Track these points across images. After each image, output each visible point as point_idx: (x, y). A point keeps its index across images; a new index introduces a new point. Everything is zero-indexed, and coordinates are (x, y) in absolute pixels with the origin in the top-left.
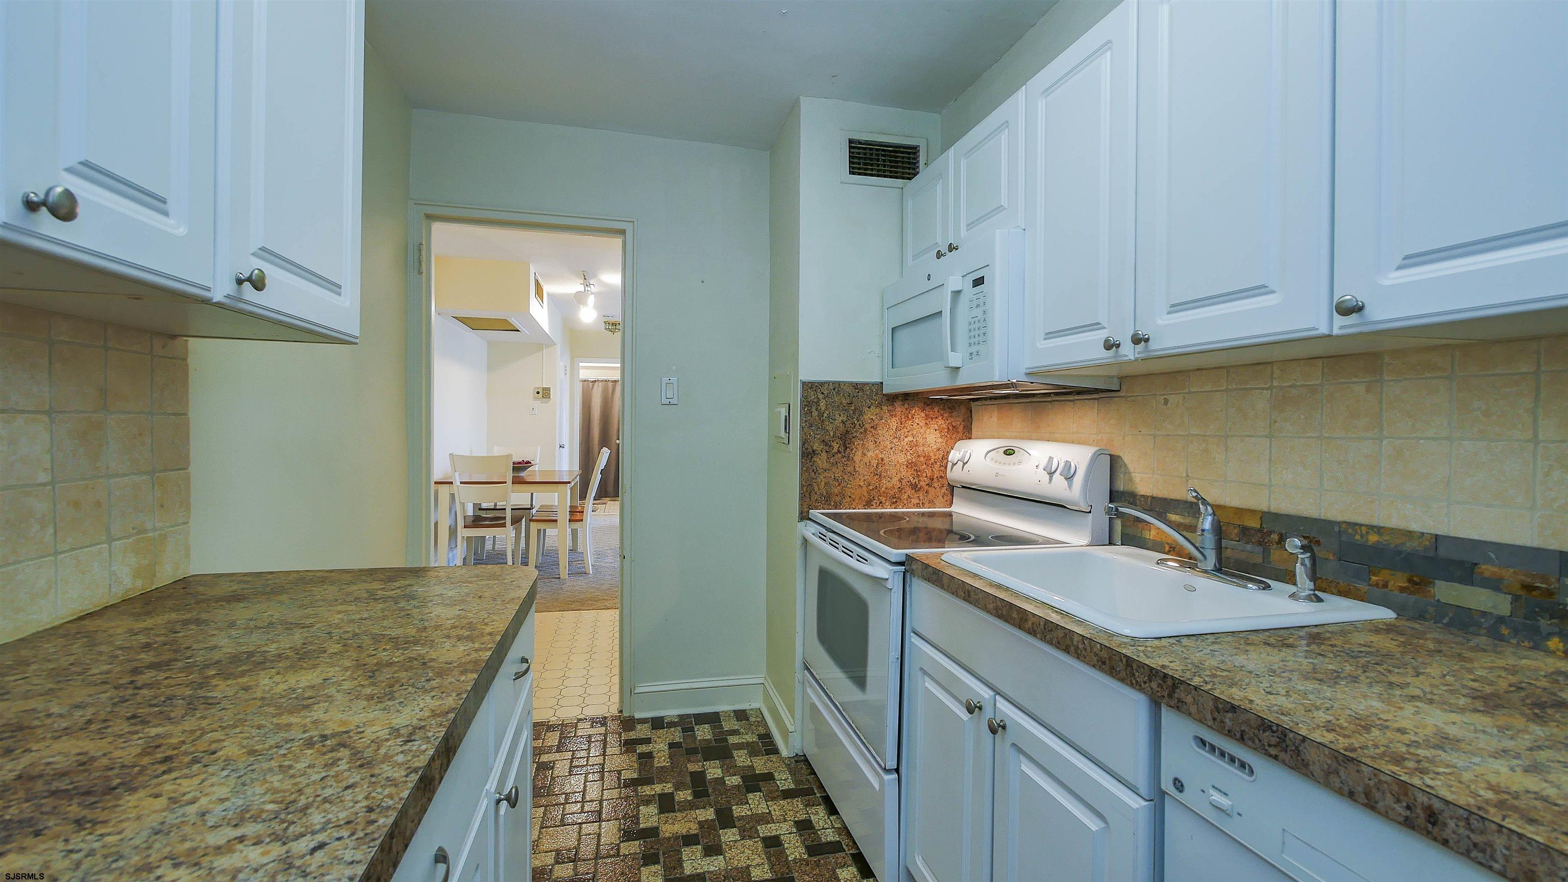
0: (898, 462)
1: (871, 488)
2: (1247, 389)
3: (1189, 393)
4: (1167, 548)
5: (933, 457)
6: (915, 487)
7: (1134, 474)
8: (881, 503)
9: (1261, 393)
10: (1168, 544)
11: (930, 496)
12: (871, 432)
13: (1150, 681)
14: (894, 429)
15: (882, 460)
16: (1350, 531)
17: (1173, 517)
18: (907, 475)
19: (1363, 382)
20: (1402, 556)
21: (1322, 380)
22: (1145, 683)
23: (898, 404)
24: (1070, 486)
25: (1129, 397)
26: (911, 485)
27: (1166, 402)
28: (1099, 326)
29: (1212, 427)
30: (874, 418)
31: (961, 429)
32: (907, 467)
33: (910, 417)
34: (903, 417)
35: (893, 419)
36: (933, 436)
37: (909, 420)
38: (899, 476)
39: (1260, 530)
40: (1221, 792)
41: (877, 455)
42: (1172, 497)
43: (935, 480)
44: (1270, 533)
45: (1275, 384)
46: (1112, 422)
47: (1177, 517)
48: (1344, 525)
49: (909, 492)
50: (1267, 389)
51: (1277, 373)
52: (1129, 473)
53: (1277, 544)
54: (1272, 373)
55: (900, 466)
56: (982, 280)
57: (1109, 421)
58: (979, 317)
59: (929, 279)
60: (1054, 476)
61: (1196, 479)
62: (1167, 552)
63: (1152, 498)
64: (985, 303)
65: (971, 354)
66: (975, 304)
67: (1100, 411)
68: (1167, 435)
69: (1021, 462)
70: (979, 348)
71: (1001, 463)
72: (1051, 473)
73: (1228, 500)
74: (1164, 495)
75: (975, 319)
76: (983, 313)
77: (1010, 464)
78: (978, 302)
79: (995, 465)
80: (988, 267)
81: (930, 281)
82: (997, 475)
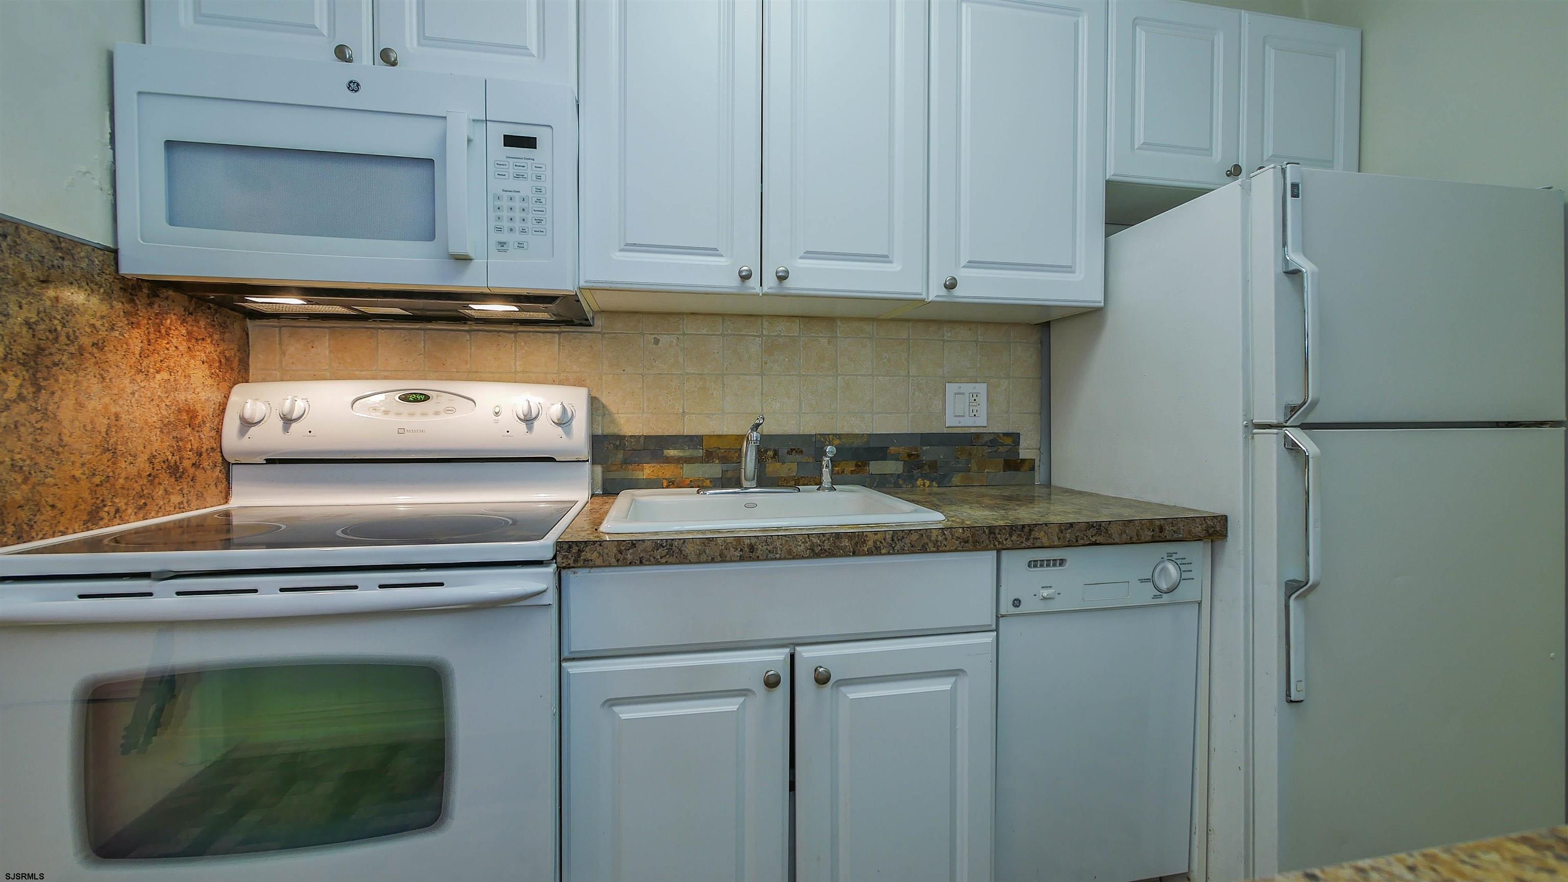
0: (146, 422)
1: (97, 480)
2: (742, 335)
3: (684, 334)
4: (665, 484)
5: (201, 413)
6: (175, 472)
7: (616, 415)
8: (117, 511)
9: (754, 340)
10: (666, 479)
11: (198, 487)
12: (92, 354)
13: (1011, 536)
14: (137, 352)
15: (117, 417)
16: (822, 439)
17: (671, 453)
18: (160, 444)
19: (826, 337)
20: (853, 450)
21: (800, 333)
22: (1006, 539)
23: (142, 299)
24: (568, 433)
26: (169, 467)
27: (657, 342)
28: (717, 252)
29: (710, 366)
30: (98, 324)
31: (235, 364)
32: (162, 432)
33: (163, 331)
34: (152, 330)
35: (136, 333)
36: (200, 374)
37: (161, 337)
38: (148, 451)
40: (1047, 587)
41: (106, 407)
42: (666, 433)
43: (204, 455)
44: (766, 451)
45: (765, 333)
47: (676, 452)
48: (819, 436)
49: (166, 479)
50: (759, 336)
52: (610, 414)
53: (772, 458)
54: (762, 325)
55: (150, 431)
56: (529, 143)
57: (578, 358)
58: (523, 194)
59: (353, 90)
60: (536, 424)
61: (693, 414)
62: (667, 487)
63: (646, 437)
64: (539, 177)
65: (502, 244)
66: (512, 171)
67: (563, 346)
68: (660, 374)
69: (453, 410)
70: (522, 238)
71: (400, 414)
72: (529, 420)
73: (726, 429)
74: (660, 433)
75: (510, 194)
76: (534, 190)
77: (427, 414)
78: (520, 171)
79: (386, 418)
80: (549, 129)
81: (356, 93)
82: (401, 431)
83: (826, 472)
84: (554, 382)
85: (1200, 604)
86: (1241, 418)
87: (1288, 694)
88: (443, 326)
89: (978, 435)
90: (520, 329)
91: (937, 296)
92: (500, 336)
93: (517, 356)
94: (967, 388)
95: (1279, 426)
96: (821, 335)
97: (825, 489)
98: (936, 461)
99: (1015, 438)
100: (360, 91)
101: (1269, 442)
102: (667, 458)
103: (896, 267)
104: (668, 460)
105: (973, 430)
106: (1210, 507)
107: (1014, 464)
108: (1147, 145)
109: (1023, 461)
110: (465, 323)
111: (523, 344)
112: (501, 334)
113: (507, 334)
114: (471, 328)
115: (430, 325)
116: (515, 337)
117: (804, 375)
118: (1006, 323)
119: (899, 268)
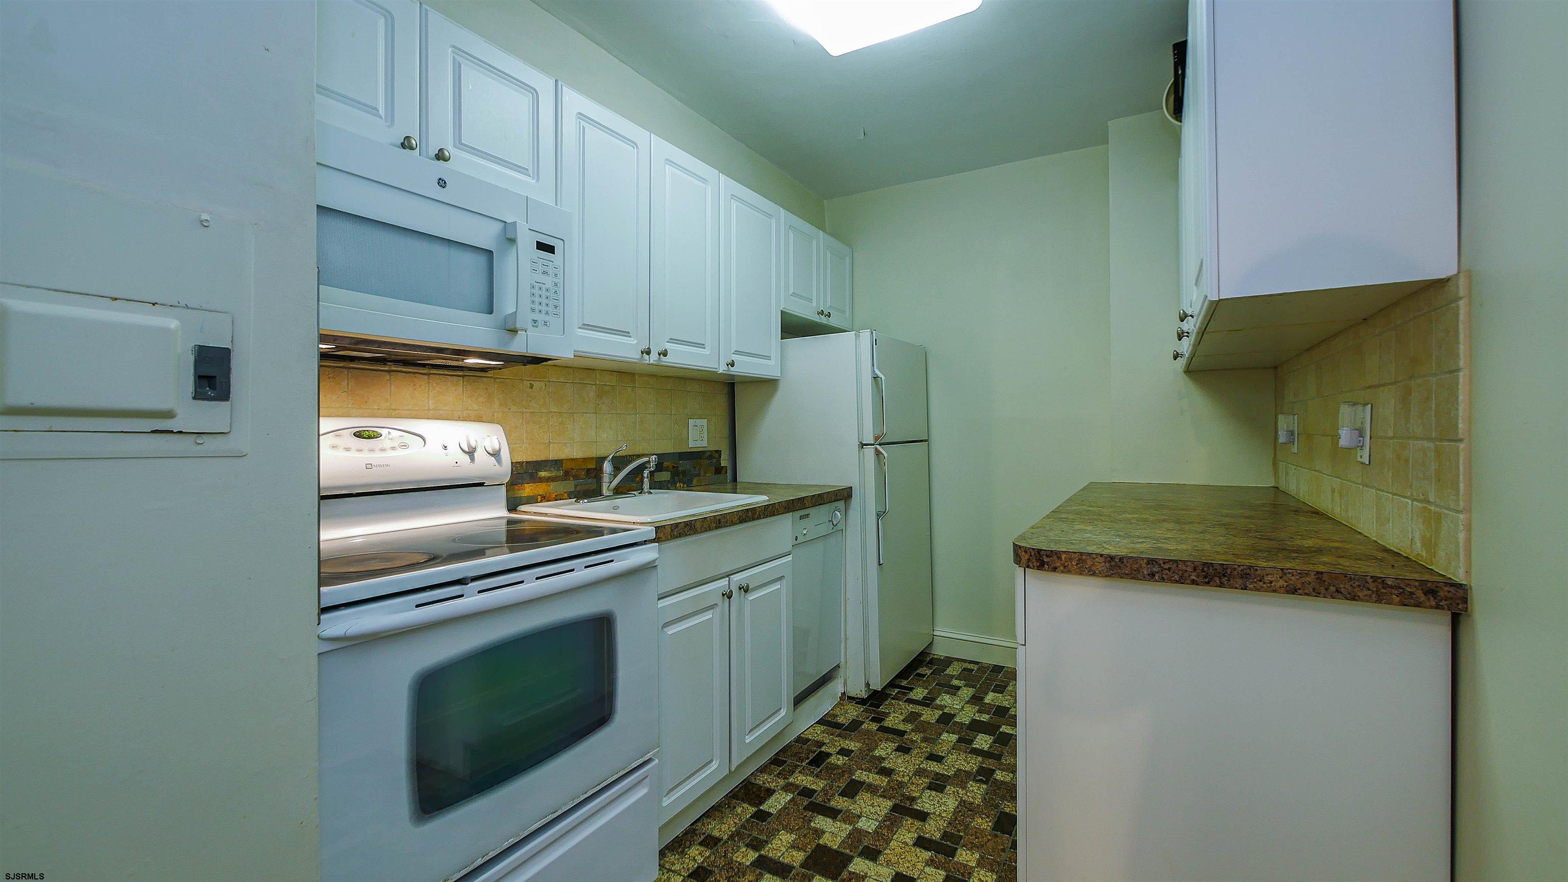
2: (585, 383)
3: (549, 381)
4: (539, 499)
9: (589, 388)
10: (540, 495)
17: (543, 474)
21: (616, 384)
22: (797, 505)
24: (499, 462)
25: (497, 378)
27: (532, 386)
29: (565, 406)
39: (595, 469)
42: (539, 459)
45: (598, 383)
46: (481, 399)
47: (546, 473)
50: (594, 385)
51: (598, 376)
54: (594, 376)
56: (550, 249)
57: (477, 399)
58: (547, 286)
59: (441, 186)
60: (476, 455)
61: (556, 443)
62: (541, 501)
63: (527, 462)
64: (556, 275)
65: (535, 321)
66: (541, 269)
67: (466, 388)
68: (533, 412)
69: (406, 446)
70: (547, 318)
71: (361, 450)
72: (471, 453)
73: (575, 454)
74: (535, 459)
75: (541, 285)
76: (553, 284)
77: (385, 450)
78: (545, 268)
79: (347, 454)
80: (562, 241)
81: (443, 189)
82: (369, 466)
83: (646, 481)
84: (459, 419)
85: (842, 530)
86: (857, 441)
87: (879, 562)
88: (366, 366)
89: (704, 452)
90: (432, 372)
91: (724, 370)
92: (416, 377)
93: (430, 395)
94: (699, 422)
95: (873, 445)
96: (627, 385)
97: (645, 493)
98: (685, 470)
99: (719, 452)
100: (447, 188)
101: (870, 452)
102: (540, 478)
103: (706, 352)
104: (542, 480)
105: (701, 450)
106: (843, 484)
107: (719, 470)
108: (794, 294)
109: (723, 467)
110: (385, 364)
111: (435, 385)
112: (417, 375)
113: (421, 376)
114: (390, 369)
115: (353, 364)
116: (428, 379)
117: (618, 414)
118: (714, 381)
119: (708, 353)
